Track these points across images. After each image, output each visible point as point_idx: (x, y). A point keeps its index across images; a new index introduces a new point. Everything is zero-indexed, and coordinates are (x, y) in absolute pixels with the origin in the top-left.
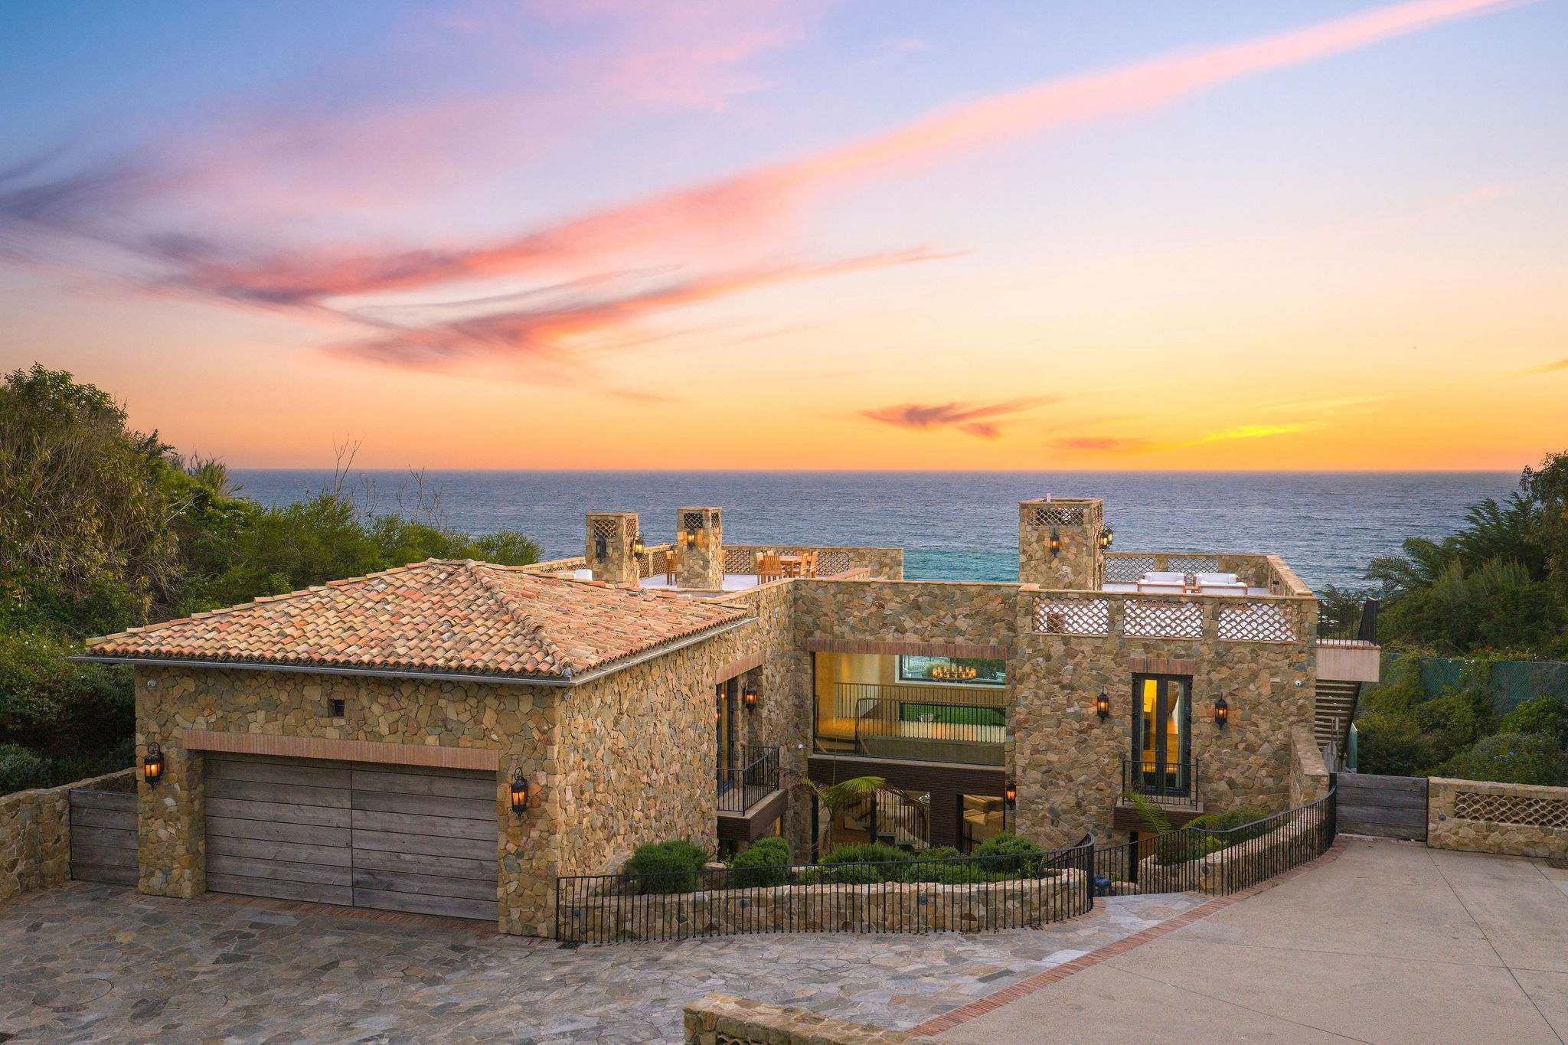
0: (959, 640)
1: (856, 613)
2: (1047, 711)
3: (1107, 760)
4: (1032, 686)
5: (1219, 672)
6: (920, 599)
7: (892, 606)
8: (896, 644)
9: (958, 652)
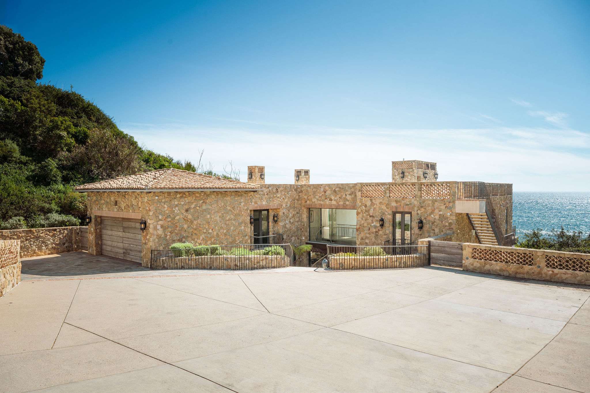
1: (318, 195)
4: (361, 216)
5: (420, 210)
6: (336, 189)
7: (328, 193)
8: (329, 204)
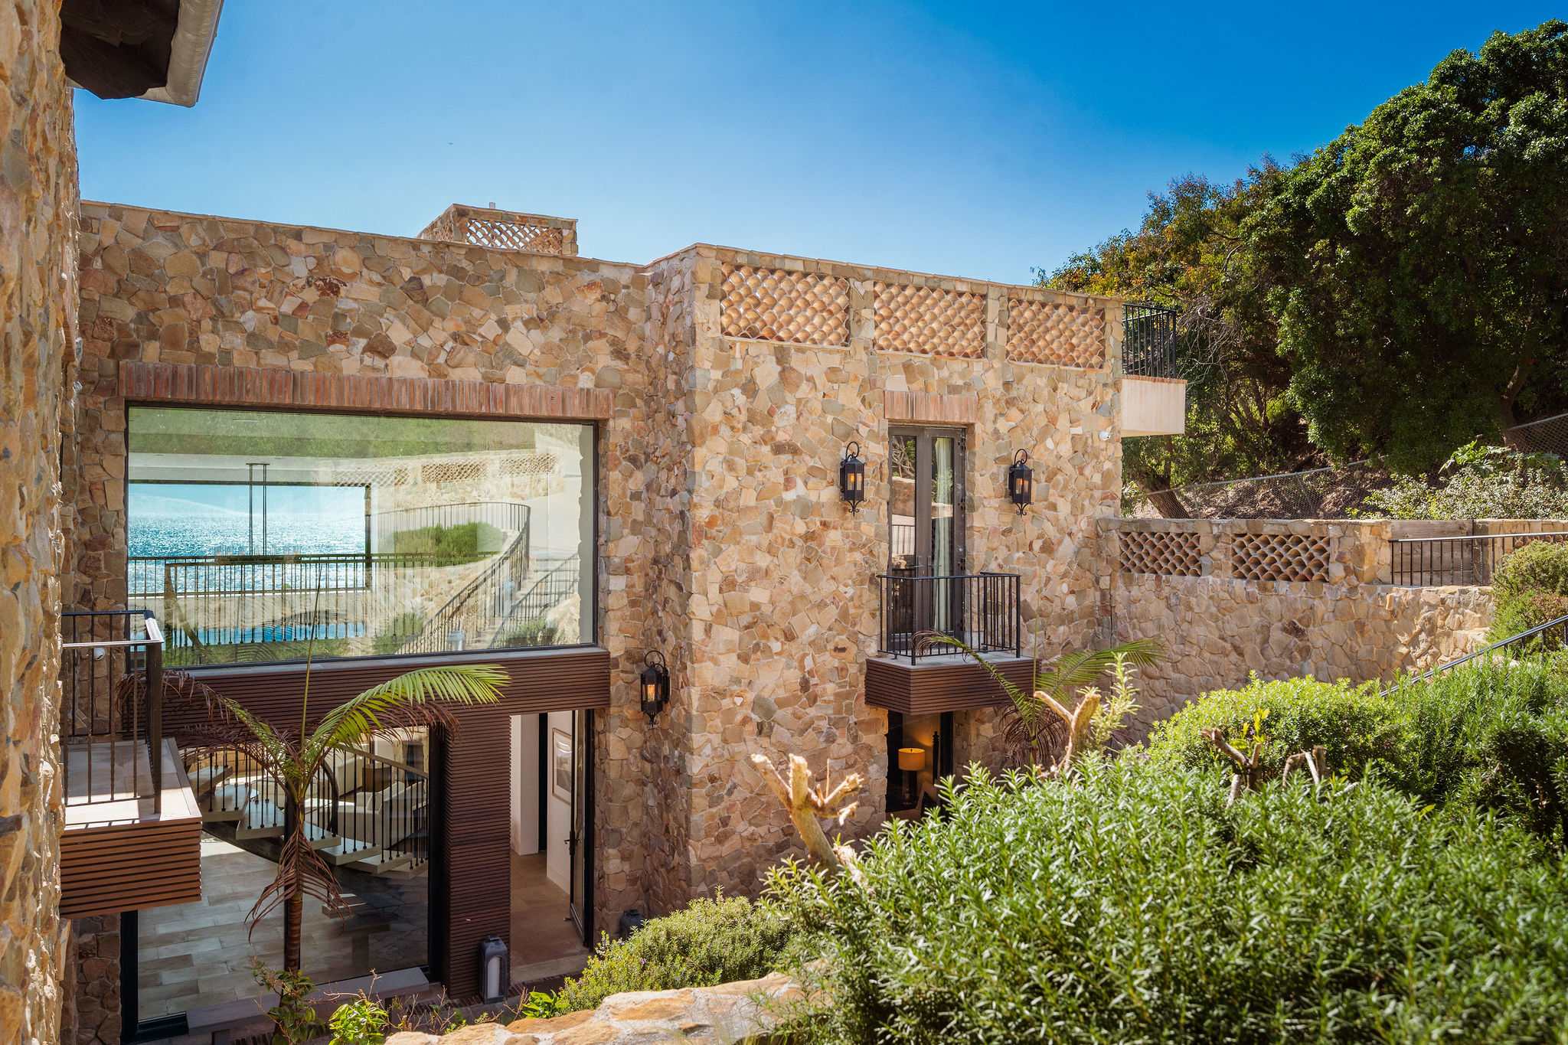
0: (515, 376)
1: (263, 303)
2: (749, 498)
3: (850, 591)
4: (723, 448)
5: (1007, 419)
6: (427, 280)
8: (370, 382)
9: (514, 401)
